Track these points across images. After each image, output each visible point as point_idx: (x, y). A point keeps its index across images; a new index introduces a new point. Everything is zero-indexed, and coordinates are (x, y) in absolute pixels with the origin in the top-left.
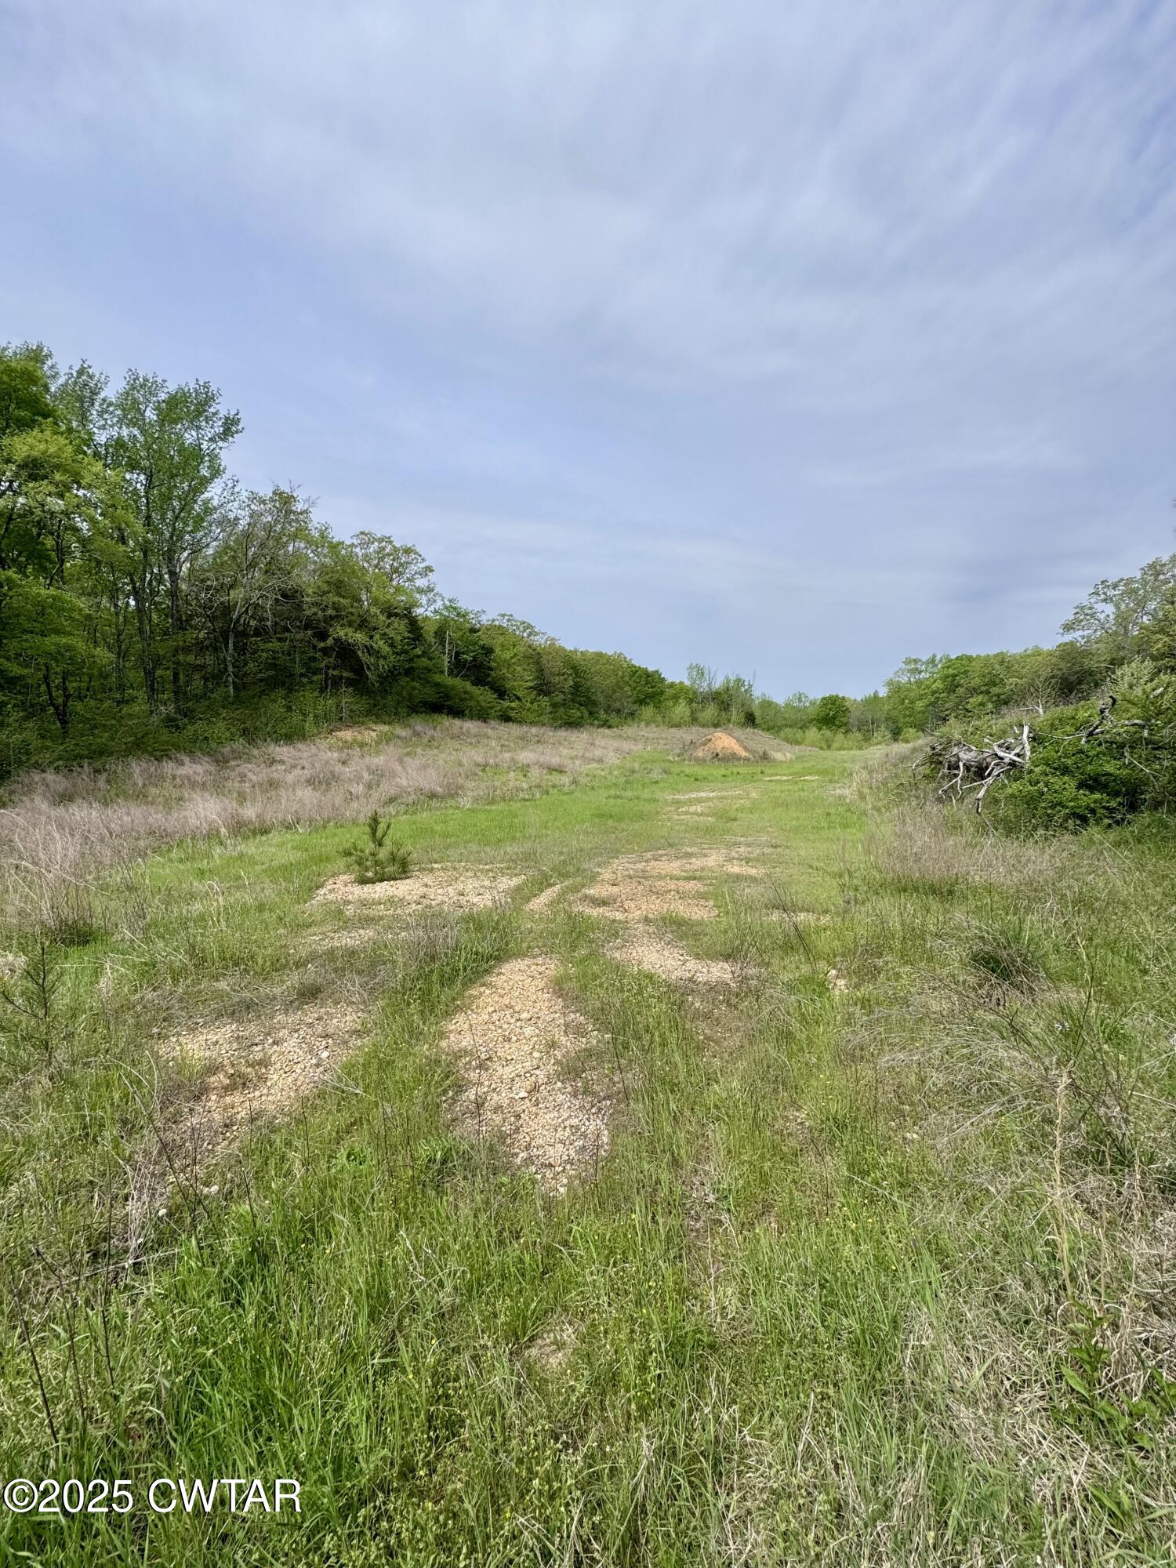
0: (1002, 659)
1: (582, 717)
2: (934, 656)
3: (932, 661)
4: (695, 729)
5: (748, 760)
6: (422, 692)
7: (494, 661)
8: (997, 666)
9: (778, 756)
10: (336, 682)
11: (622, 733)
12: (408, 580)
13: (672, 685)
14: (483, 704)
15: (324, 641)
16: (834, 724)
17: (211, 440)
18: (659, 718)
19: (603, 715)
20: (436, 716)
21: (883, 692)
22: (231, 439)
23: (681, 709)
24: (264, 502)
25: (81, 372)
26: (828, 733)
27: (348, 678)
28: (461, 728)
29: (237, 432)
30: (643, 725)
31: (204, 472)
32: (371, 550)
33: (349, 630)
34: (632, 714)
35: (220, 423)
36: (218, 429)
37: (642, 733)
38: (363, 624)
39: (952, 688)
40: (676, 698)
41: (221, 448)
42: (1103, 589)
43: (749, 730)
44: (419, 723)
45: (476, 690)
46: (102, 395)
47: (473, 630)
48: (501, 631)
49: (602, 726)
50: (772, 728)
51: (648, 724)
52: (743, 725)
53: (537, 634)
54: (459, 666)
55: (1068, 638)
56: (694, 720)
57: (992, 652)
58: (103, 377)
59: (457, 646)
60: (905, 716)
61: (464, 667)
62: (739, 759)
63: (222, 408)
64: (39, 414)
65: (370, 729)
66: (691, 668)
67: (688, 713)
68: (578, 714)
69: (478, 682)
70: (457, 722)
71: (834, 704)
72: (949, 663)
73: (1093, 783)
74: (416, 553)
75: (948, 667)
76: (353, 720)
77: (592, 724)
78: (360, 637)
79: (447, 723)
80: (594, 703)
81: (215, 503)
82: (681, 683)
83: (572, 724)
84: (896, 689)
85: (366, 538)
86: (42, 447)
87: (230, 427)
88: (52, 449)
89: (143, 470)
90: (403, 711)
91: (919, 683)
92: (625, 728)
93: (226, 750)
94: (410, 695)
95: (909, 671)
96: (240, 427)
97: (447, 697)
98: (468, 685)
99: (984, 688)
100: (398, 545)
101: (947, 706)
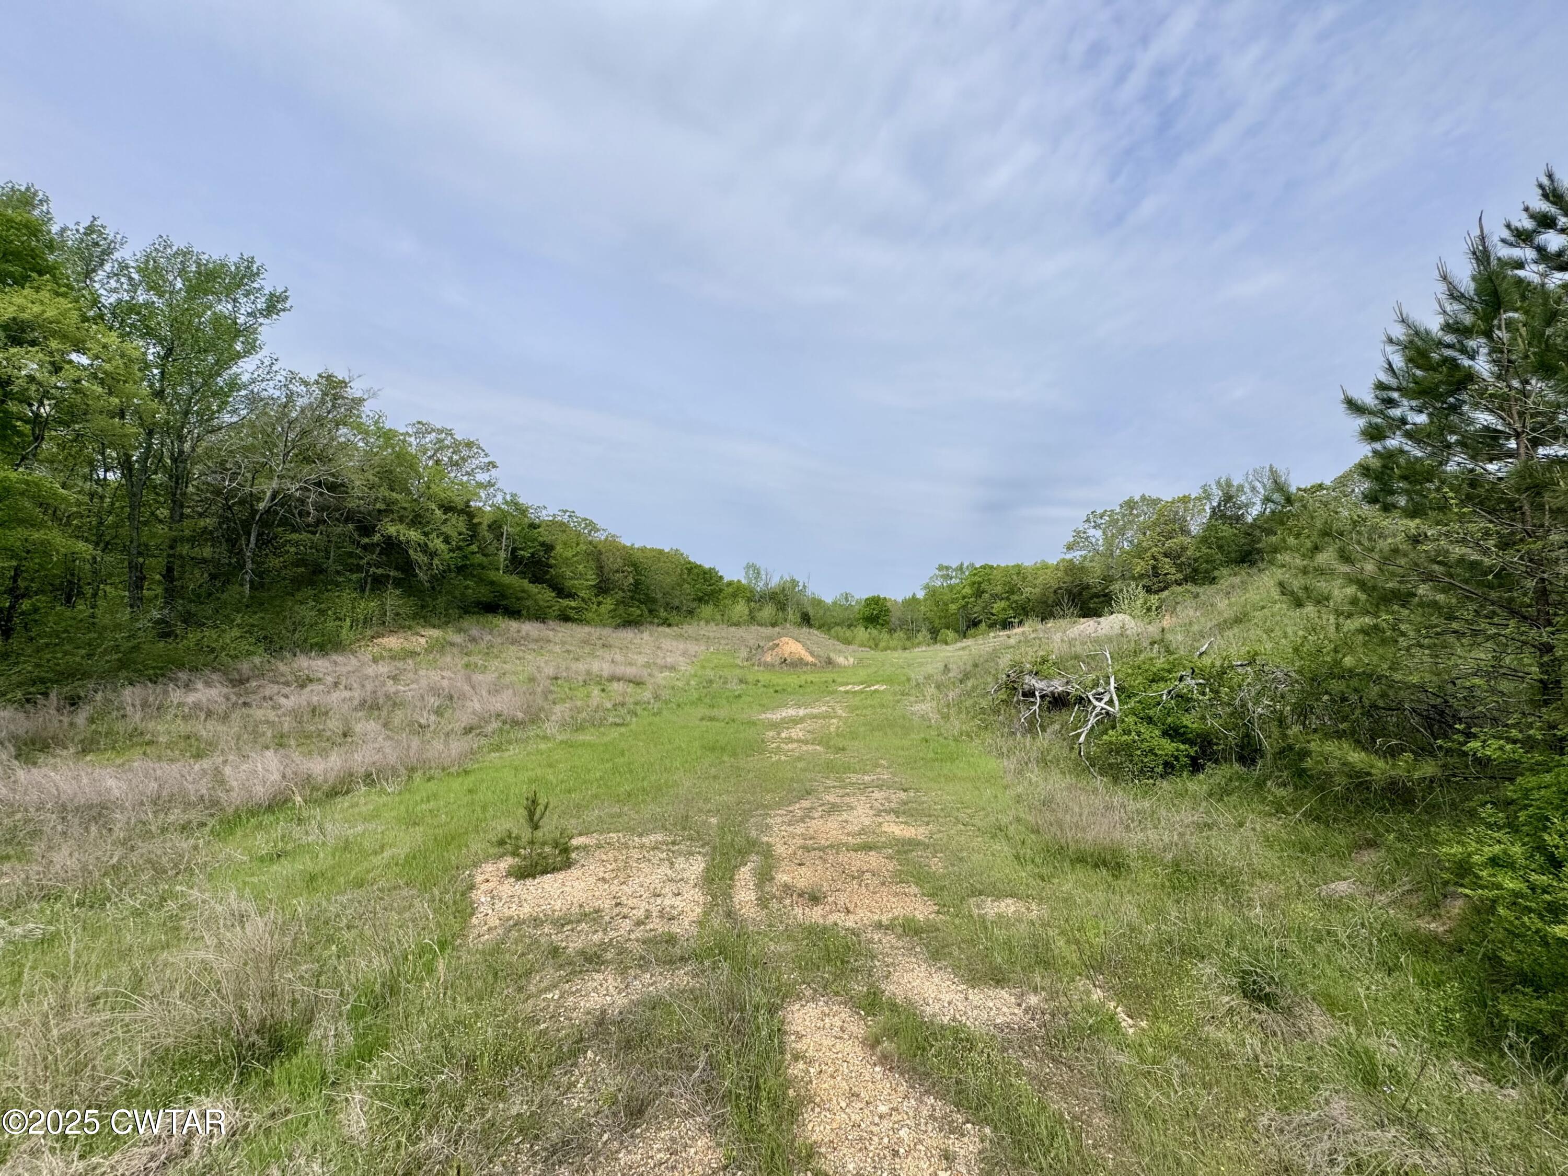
0: (1019, 569)
1: (641, 616)
2: (962, 564)
3: (961, 568)
4: (754, 628)
5: (815, 665)
6: (473, 589)
7: (555, 558)
8: (1015, 577)
9: (841, 660)
10: (379, 583)
11: (683, 632)
12: (468, 474)
13: (730, 584)
14: (541, 603)
15: (368, 536)
16: (878, 623)
17: (249, 315)
18: (719, 617)
19: (663, 614)
20: (490, 617)
21: (921, 595)
22: (275, 316)
23: (740, 609)
24: (306, 384)
25: (90, 230)
26: (875, 632)
27: (395, 578)
28: (519, 631)
29: (284, 310)
30: (702, 623)
31: (239, 347)
32: (427, 440)
33: (402, 528)
34: (691, 612)
35: (263, 300)
36: (261, 304)
37: (702, 632)
38: (417, 520)
39: (979, 593)
40: (734, 595)
41: (261, 324)
42: (1093, 520)
43: (805, 630)
44: (473, 626)
45: (533, 589)
46: (117, 255)
47: (533, 526)
48: (562, 527)
49: (662, 624)
50: (825, 626)
51: (707, 622)
52: (800, 625)
53: (598, 530)
54: (515, 561)
55: (1069, 556)
56: (752, 619)
57: (1011, 564)
58: (119, 237)
59: (514, 541)
60: (940, 618)
61: (520, 563)
62: (807, 664)
63: (268, 283)
64: (32, 270)
65: (418, 634)
66: (748, 567)
67: (747, 612)
68: (639, 612)
69: (535, 580)
70: (514, 625)
71: (877, 604)
72: (975, 571)
73: (1174, 733)
74: (479, 447)
75: (975, 575)
76: (399, 624)
77: (652, 623)
78: (414, 535)
79: (503, 626)
80: (654, 601)
81: (245, 378)
82: (739, 581)
83: (629, 623)
84: (932, 593)
85: (423, 429)
86: (36, 309)
87: (274, 304)
88: (50, 313)
89: (160, 341)
90: (454, 612)
91: (951, 587)
92: (686, 627)
93: (245, 666)
94: (463, 594)
95: (942, 576)
96: (288, 305)
97: (503, 596)
98: (525, 583)
99: (1005, 595)
100: (458, 437)
101: (975, 609)
